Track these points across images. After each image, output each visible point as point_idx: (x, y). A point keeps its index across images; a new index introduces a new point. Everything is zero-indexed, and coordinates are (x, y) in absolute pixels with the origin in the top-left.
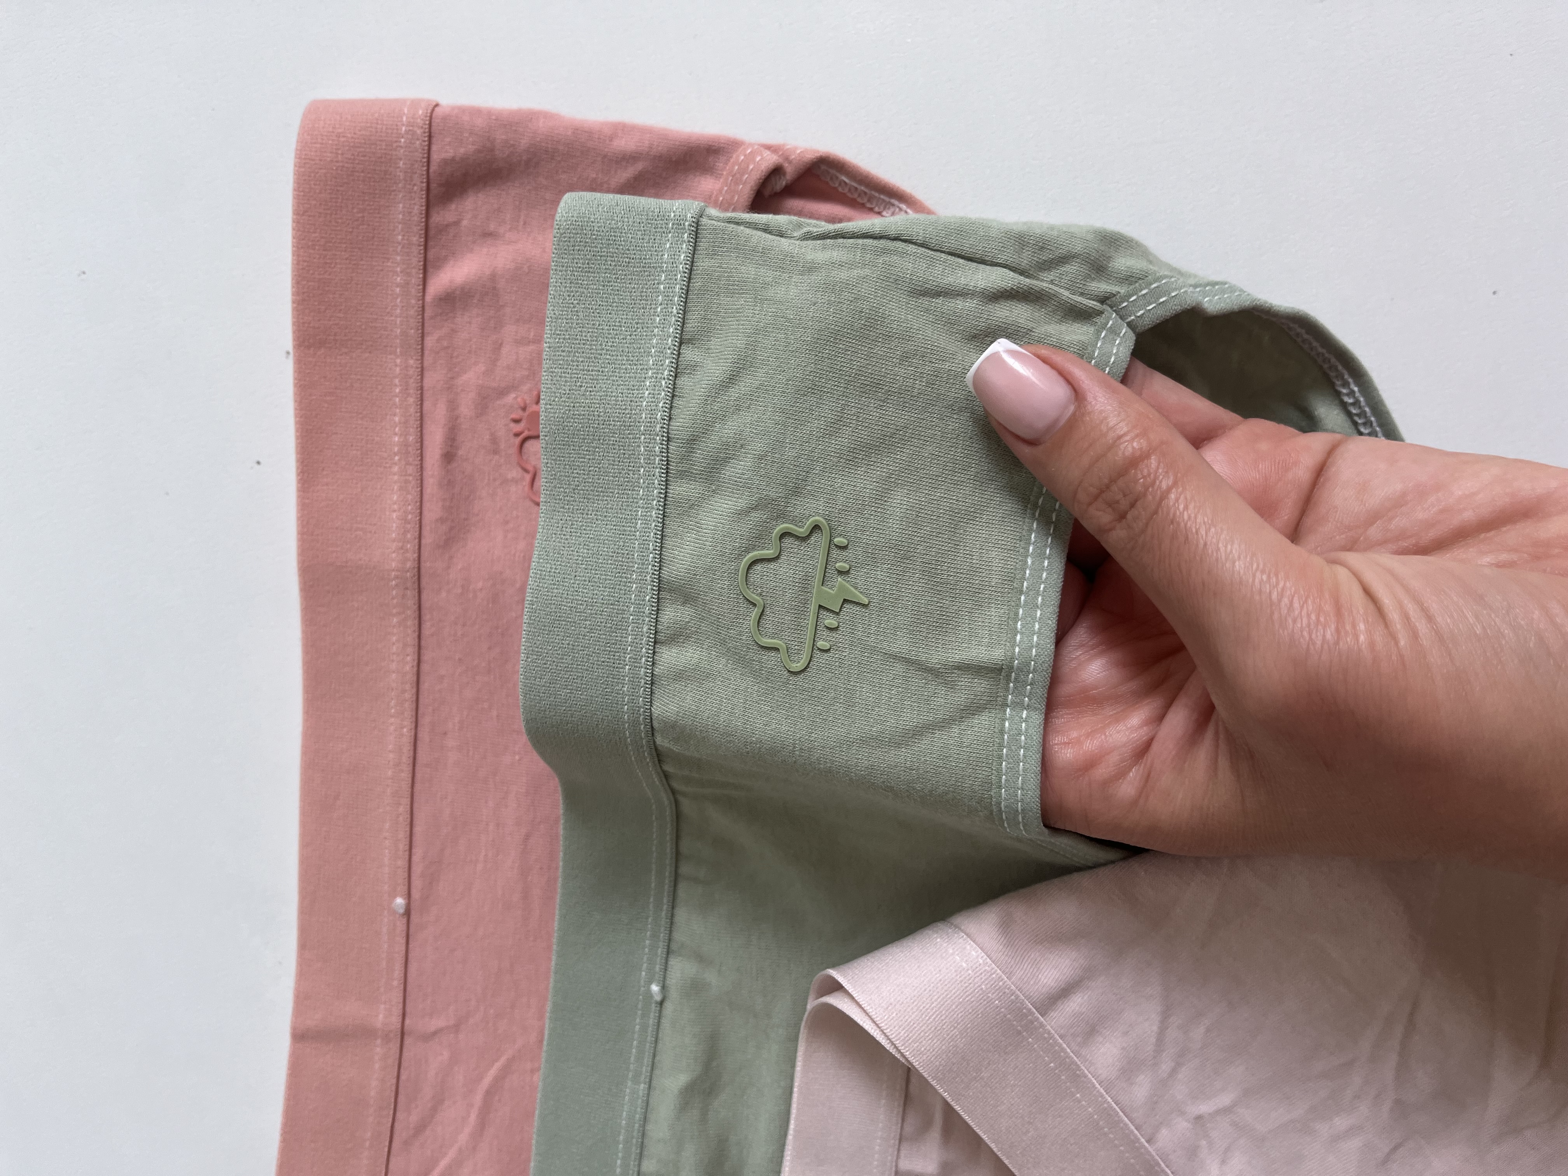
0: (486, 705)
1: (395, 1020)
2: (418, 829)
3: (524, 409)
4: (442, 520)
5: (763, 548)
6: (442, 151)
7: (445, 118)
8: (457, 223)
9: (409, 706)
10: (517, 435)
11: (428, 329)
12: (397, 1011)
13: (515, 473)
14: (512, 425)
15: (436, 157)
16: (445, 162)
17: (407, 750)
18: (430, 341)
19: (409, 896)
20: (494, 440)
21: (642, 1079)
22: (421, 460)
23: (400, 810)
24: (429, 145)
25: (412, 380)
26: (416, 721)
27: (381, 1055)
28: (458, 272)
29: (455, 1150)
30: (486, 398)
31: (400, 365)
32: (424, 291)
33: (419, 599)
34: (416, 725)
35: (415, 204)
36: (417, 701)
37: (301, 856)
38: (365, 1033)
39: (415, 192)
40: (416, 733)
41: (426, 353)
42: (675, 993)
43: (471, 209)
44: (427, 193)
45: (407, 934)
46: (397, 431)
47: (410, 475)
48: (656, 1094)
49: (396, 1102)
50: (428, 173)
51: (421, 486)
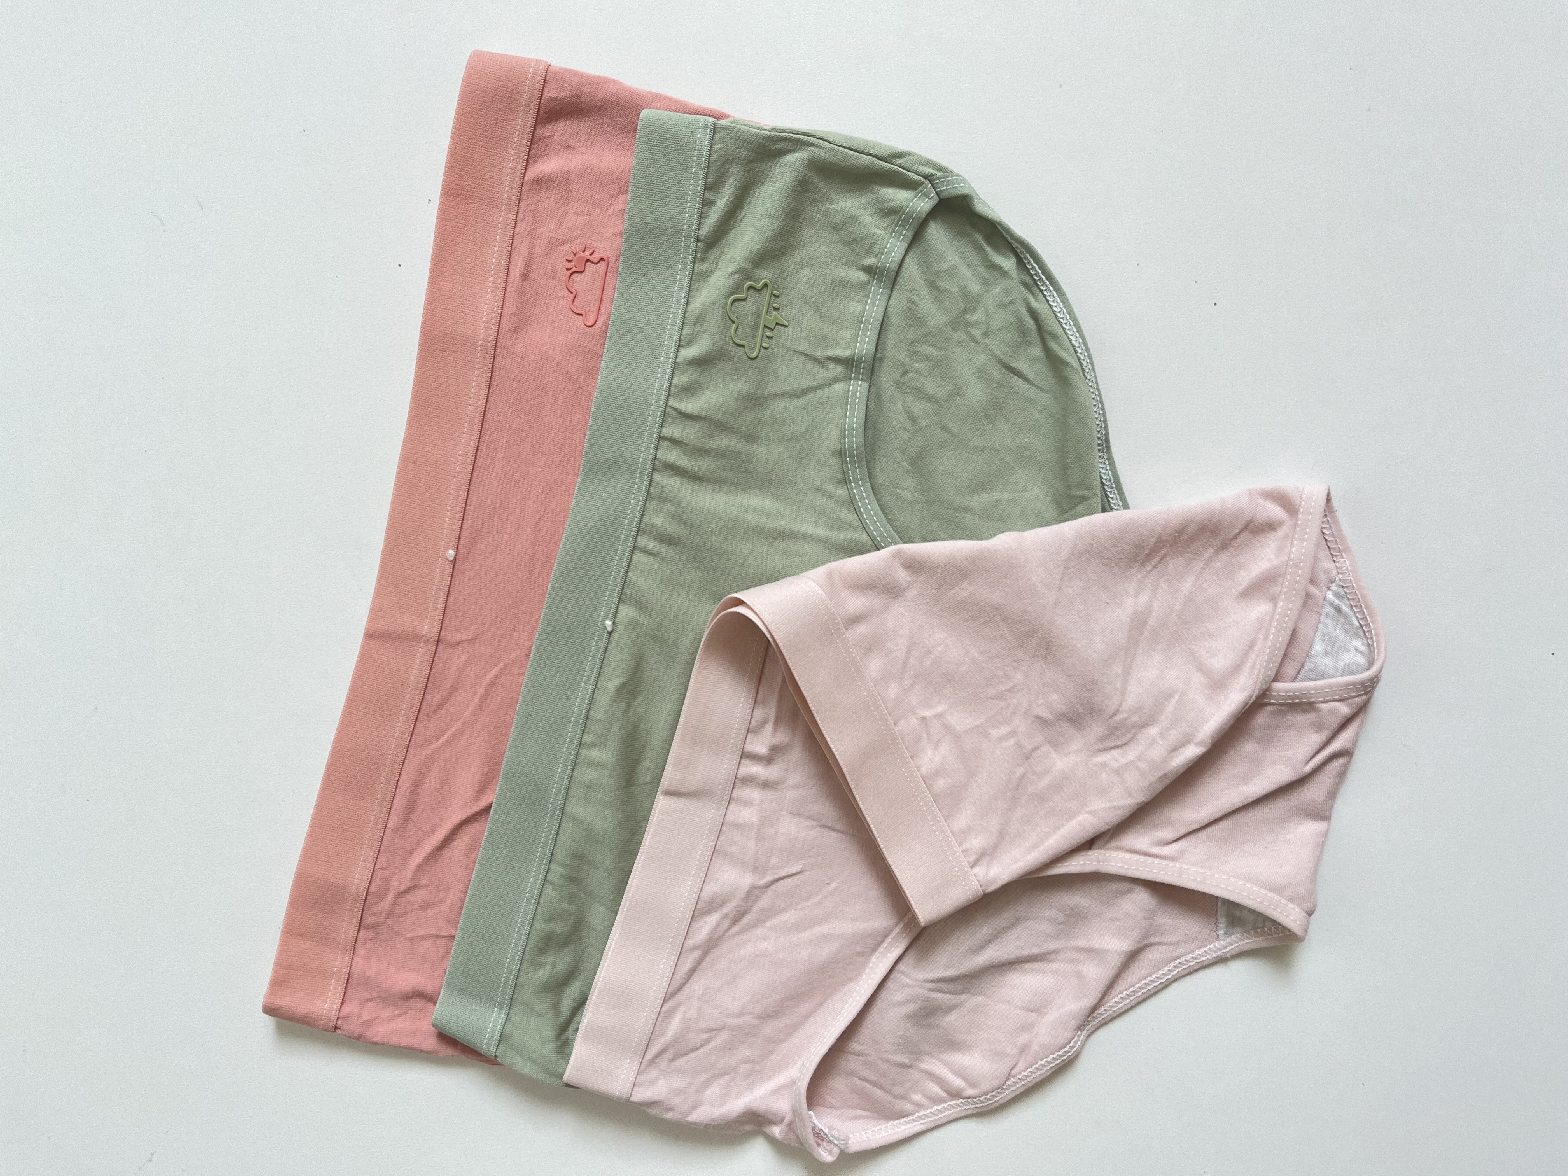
0: (525, 434)
1: (436, 630)
2: (469, 508)
3: (575, 254)
4: (515, 315)
5: (739, 294)
6: (550, 93)
7: (556, 73)
8: (551, 137)
9: (477, 427)
10: (568, 269)
11: (523, 197)
12: (437, 624)
13: (565, 293)
14: (567, 263)
15: (546, 95)
16: (551, 99)
17: (471, 456)
18: (523, 205)
19: (457, 550)
20: (555, 271)
21: (591, 682)
22: (507, 276)
23: (461, 493)
24: (543, 87)
25: (509, 227)
26: (480, 438)
27: (422, 653)
28: (547, 166)
29: (460, 722)
30: (553, 245)
31: (502, 217)
32: (524, 174)
33: (494, 361)
34: (479, 441)
35: (529, 121)
36: (482, 425)
37: (390, 516)
38: (414, 638)
39: (530, 114)
40: (478, 445)
41: (520, 211)
42: (620, 627)
43: (561, 129)
44: (537, 116)
45: (452, 575)
46: (495, 256)
47: (499, 284)
48: (599, 692)
49: (426, 686)
50: (539, 104)
51: (505, 292)
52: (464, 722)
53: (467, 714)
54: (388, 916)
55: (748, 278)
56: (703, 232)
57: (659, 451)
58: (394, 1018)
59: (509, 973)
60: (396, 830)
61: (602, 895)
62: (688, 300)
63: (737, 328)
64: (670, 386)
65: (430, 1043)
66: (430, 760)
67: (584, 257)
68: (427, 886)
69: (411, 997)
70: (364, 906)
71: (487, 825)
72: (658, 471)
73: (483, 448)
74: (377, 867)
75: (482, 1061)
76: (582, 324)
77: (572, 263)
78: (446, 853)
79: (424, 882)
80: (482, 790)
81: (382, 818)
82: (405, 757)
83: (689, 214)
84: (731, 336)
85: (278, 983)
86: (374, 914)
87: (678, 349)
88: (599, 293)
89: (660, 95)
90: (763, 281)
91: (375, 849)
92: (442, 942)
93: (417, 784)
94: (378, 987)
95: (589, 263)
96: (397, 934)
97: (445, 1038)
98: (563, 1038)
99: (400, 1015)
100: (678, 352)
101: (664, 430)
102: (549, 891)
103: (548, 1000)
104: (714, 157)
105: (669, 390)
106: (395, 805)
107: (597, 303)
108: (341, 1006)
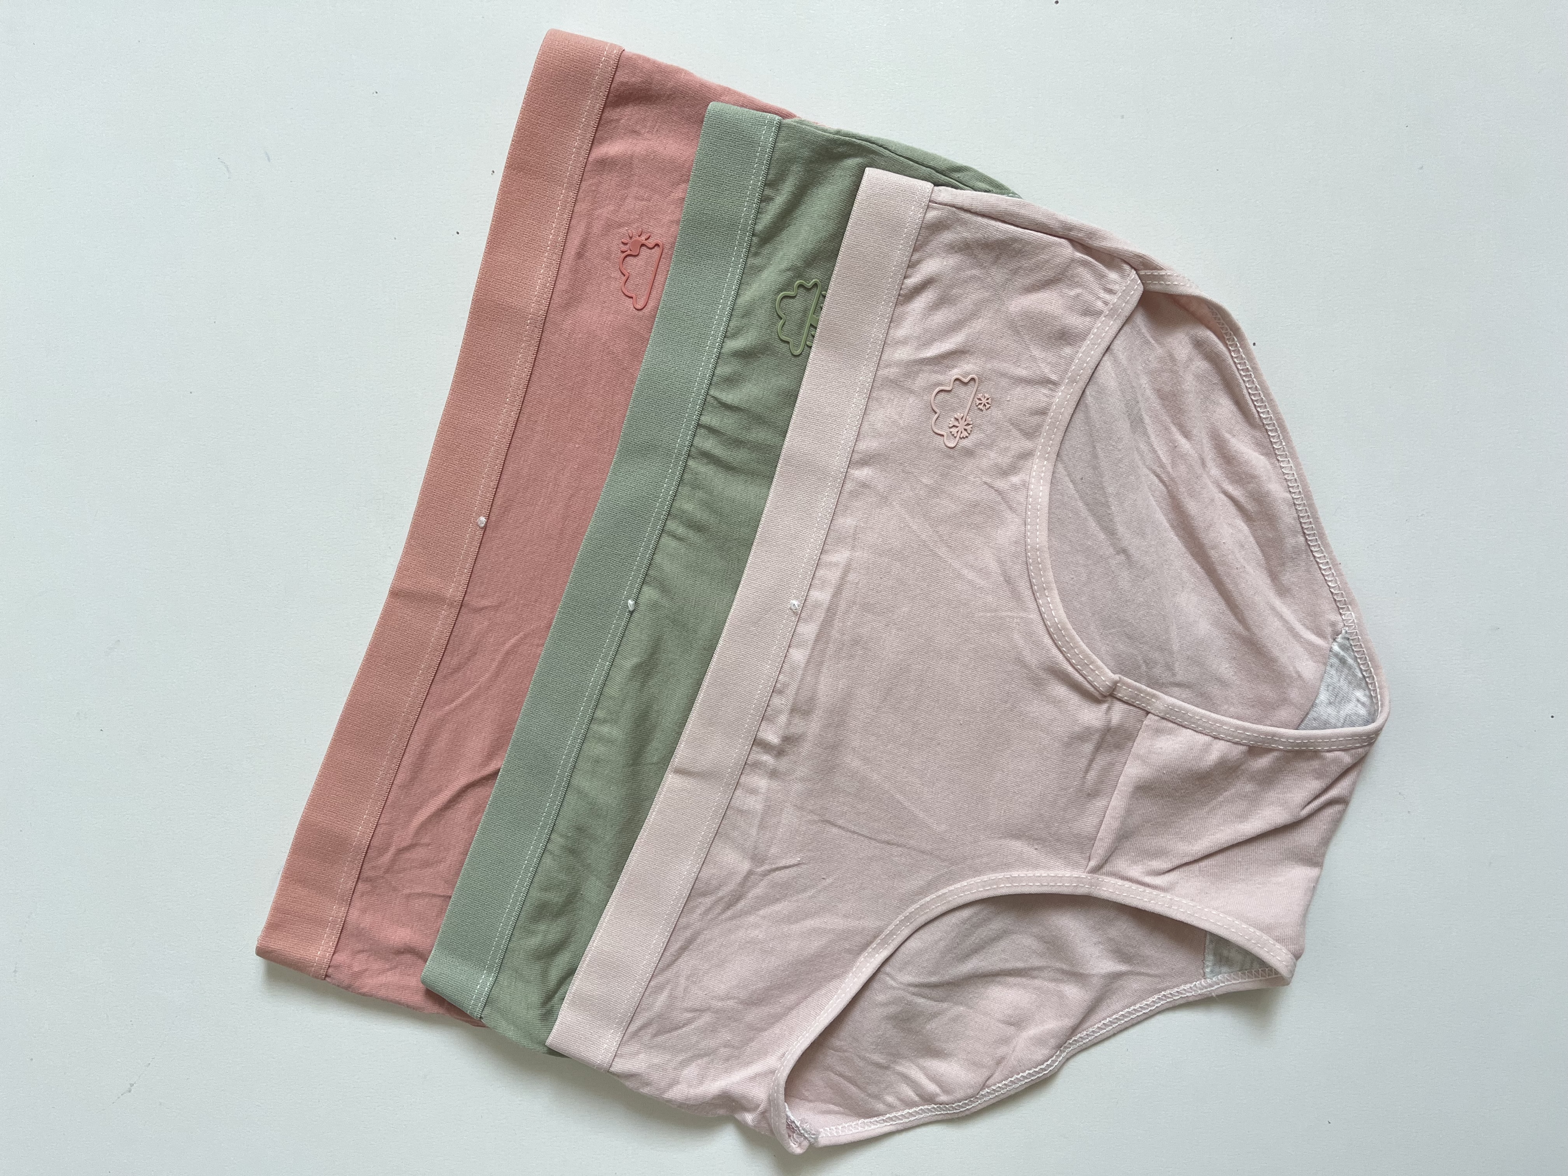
0: (565, 410)
1: (460, 594)
2: (504, 477)
3: (631, 238)
4: (567, 292)
5: (789, 291)
6: (621, 77)
7: (629, 59)
8: (618, 121)
9: (519, 399)
10: (623, 252)
11: (585, 177)
12: (462, 589)
13: (617, 274)
14: (622, 245)
15: (618, 79)
16: (622, 84)
17: (511, 425)
18: (584, 185)
19: (488, 518)
20: (609, 252)
21: (609, 659)
22: (562, 253)
23: (497, 462)
24: (615, 71)
25: (568, 205)
26: (521, 410)
27: (445, 614)
28: (613, 148)
29: (476, 686)
30: (610, 226)
31: (563, 194)
32: (589, 155)
33: (542, 335)
34: (520, 412)
35: (598, 103)
36: (524, 397)
37: (426, 478)
38: (436, 599)
39: (600, 96)
40: (519, 416)
41: (581, 191)
42: (642, 608)
43: (628, 114)
44: (607, 99)
45: (481, 541)
46: (552, 233)
47: (554, 260)
48: (615, 669)
49: (446, 648)
50: (610, 87)
51: (559, 268)
52: (480, 687)
53: (484, 679)
54: (387, 871)
55: (799, 277)
56: (759, 227)
57: (697, 439)
58: (383, 971)
59: (502, 938)
60: (403, 787)
61: (600, 869)
62: (738, 292)
63: (784, 324)
64: (713, 376)
65: (418, 999)
66: (442, 721)
67: (639, 242)
68: (429, 845)
69: (403, 953)
70: (364, 859)
71: (493, 791)
72: (693, 458)
73: (524, 419)
74: (381, 821)
75: (467, 1021)
76: (632, 306)
77: (628, 246)
78: (450, 814)
79: (425, 840)
80: (491, 756)
81: (389, 774)
82: (419, 716)
83: (747, 209)
84: (777, 332)
85: (273, 926)
86: (373, 868)
87: (723, 340)
88: (652, 277)
89: (730, 89)
90: (814, 280)
91: (380, 804)
92: (437, 901)
93: (428, 743)
94: (371, 939)
95: (644, 248)
96: (395, 889)
97: (433, 995)
98: (548, 1006)
99: (388, 970)
100: (723, 342)
101: (703, 418)
102: (548, 860)
103: (537, 967)
104: (776, 155)
105: (711, 379)
106: (404, 763)
108: (333, 955)
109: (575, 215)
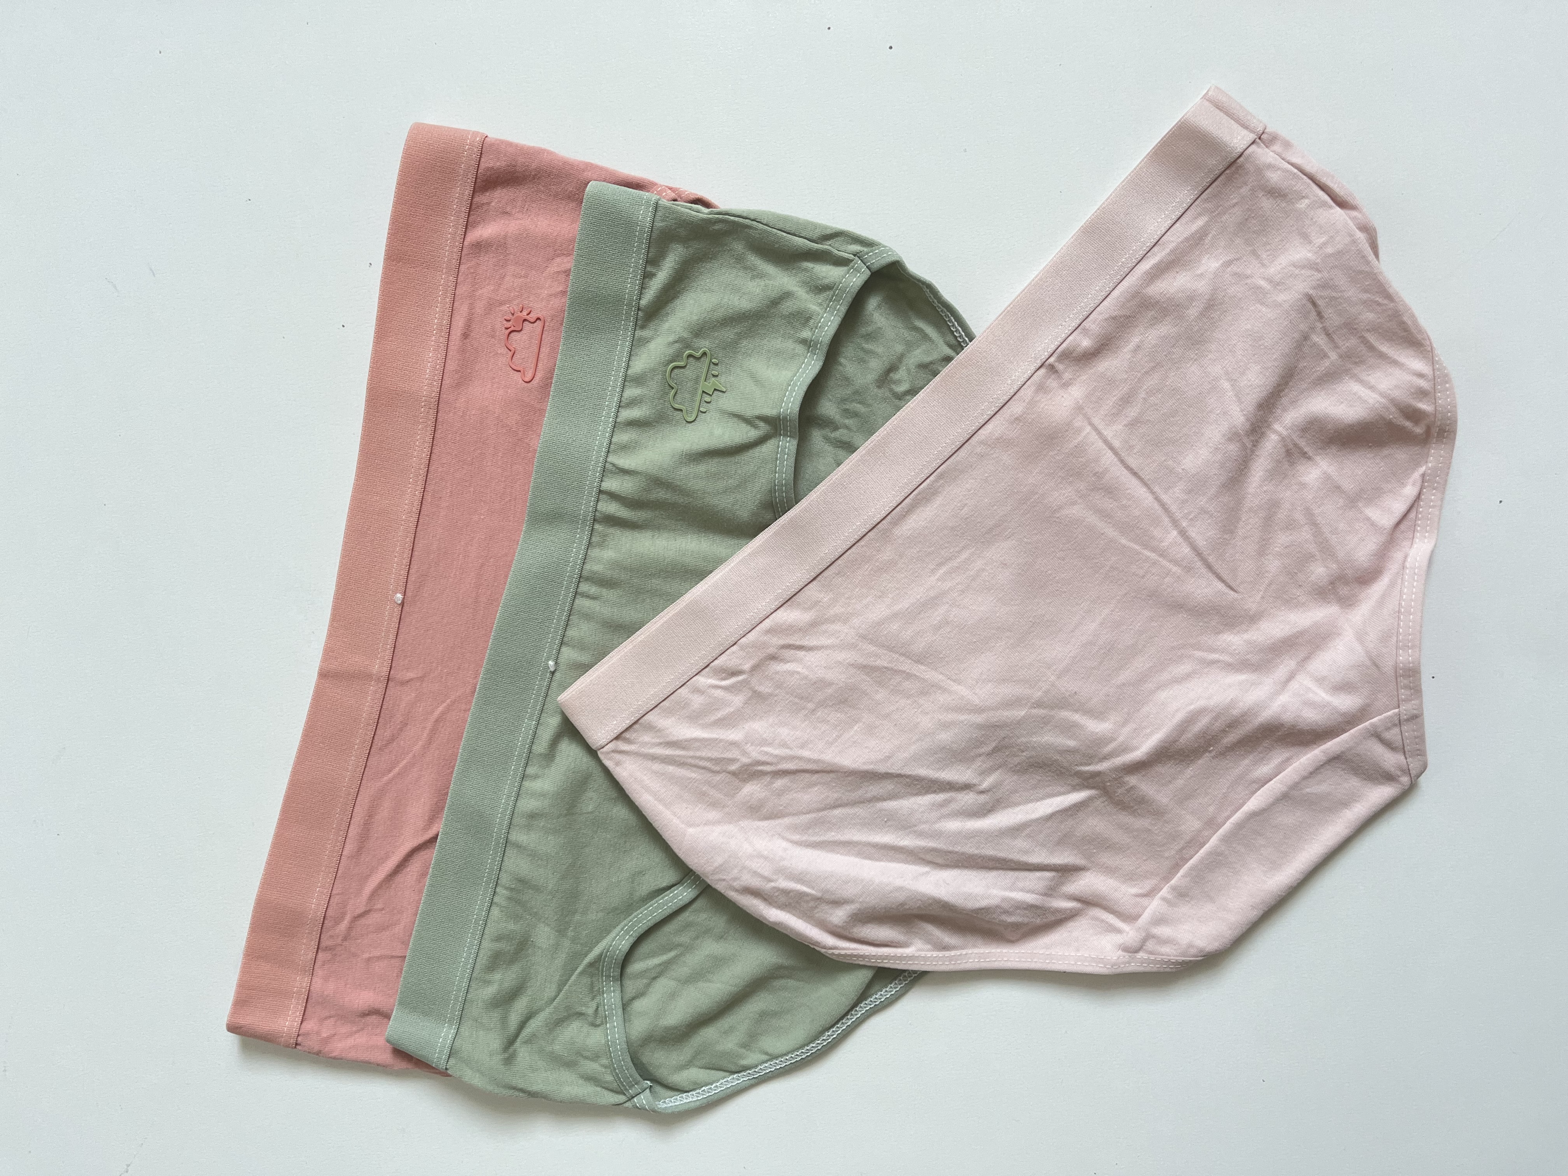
0: (467, 484)
1: (386, 669)
2: (416, 553)
3: (513, 314)
4: (457, 372)
5: (679, 361)
6: (488, 163)
7: (491, 144)
8: (488, 204)
9: (421, 478)
10: (507, 329)
11: (463, 260)
12: (387, 664)
13: (504, 350)
14: (505, 322)
15: (483, 165)
16: (488, 169)
17: (417, 503)
18: (463, 267)
19: (405, 594)
20: (493, 330)
21: (535, 718)
22: (449, 335)
23: (407, 540)
24: (480, 158)
25: (449, 289)
26: (425, 488)
27: (373, 690)
28: (485, 231)
29: (411, 755)
30: (491, 306)
31: (443, 279)
32: (464, 239)
33: (437, 416)
34: (424, 491)
35: (467, 189)
36: (427, 476)
37: (341, 562)
38: (365, 676)
39: (468, 183)
40: (423, 495)
41: (460, 274)
42: (562, 667)
43: (498, 197)
44: (475, 184)
45: (400, 617)
46: (437, 316)
47: (441, 343)
48: (542, 728)
49: (378, 722)
50: (477, 173)
51: (447, 350)
52: (414, 756)
53: (417, 748)
54: (345, 939)
55: (687, 347)
56: (643, 302)
57: (600, 504)
58: (351, 1034)
59: (459, 990)
60: (351, 857)
61: (546, 916)
62: (628, 364)
63: (676, 393)
64: (610, 444)
65: (386, 1057)
66: (381, 793)
67: (521, 317)
68: (383, 909)
69: (368, 1015)
70: (321, 929)
71: (435, 853)
72: (599, 522)
73: (428, 498)
74: (334, 892)
75: (433, 1073)
76: (521, 380)
77: (511, 323)
78: (399, 878)
79: (379, 906)
80: (432, 819)
81: (337, 846)
82: (359, 788)
83: (630, 285)
84: (669, 401)
85: (241, 1002)
86: (331, 937)
87: (618, 410)
88: (536, 350)
89: (592, 164)
90: (703, 349)
91: (331, 876)
92: (396, 962)
93: (370, 815)
94: (336, 1005)
95: (526, 322)
96: (355, 955)
97: (400, 1053)
98: (511, 1050)
99: (356, 1032)
100: (618, 412)
101: (603, 484)
102: (495, 911)
103: (496, 1015)
104: (654, 236)
105: (609, 447)
106: (350, 835)
107: (534, 361)
108: (301, 1024)
109: (456, 299)
